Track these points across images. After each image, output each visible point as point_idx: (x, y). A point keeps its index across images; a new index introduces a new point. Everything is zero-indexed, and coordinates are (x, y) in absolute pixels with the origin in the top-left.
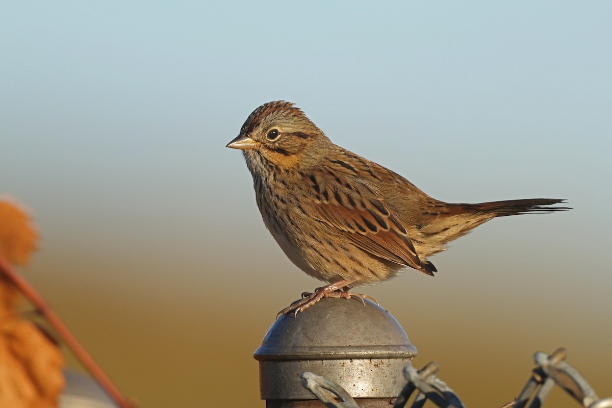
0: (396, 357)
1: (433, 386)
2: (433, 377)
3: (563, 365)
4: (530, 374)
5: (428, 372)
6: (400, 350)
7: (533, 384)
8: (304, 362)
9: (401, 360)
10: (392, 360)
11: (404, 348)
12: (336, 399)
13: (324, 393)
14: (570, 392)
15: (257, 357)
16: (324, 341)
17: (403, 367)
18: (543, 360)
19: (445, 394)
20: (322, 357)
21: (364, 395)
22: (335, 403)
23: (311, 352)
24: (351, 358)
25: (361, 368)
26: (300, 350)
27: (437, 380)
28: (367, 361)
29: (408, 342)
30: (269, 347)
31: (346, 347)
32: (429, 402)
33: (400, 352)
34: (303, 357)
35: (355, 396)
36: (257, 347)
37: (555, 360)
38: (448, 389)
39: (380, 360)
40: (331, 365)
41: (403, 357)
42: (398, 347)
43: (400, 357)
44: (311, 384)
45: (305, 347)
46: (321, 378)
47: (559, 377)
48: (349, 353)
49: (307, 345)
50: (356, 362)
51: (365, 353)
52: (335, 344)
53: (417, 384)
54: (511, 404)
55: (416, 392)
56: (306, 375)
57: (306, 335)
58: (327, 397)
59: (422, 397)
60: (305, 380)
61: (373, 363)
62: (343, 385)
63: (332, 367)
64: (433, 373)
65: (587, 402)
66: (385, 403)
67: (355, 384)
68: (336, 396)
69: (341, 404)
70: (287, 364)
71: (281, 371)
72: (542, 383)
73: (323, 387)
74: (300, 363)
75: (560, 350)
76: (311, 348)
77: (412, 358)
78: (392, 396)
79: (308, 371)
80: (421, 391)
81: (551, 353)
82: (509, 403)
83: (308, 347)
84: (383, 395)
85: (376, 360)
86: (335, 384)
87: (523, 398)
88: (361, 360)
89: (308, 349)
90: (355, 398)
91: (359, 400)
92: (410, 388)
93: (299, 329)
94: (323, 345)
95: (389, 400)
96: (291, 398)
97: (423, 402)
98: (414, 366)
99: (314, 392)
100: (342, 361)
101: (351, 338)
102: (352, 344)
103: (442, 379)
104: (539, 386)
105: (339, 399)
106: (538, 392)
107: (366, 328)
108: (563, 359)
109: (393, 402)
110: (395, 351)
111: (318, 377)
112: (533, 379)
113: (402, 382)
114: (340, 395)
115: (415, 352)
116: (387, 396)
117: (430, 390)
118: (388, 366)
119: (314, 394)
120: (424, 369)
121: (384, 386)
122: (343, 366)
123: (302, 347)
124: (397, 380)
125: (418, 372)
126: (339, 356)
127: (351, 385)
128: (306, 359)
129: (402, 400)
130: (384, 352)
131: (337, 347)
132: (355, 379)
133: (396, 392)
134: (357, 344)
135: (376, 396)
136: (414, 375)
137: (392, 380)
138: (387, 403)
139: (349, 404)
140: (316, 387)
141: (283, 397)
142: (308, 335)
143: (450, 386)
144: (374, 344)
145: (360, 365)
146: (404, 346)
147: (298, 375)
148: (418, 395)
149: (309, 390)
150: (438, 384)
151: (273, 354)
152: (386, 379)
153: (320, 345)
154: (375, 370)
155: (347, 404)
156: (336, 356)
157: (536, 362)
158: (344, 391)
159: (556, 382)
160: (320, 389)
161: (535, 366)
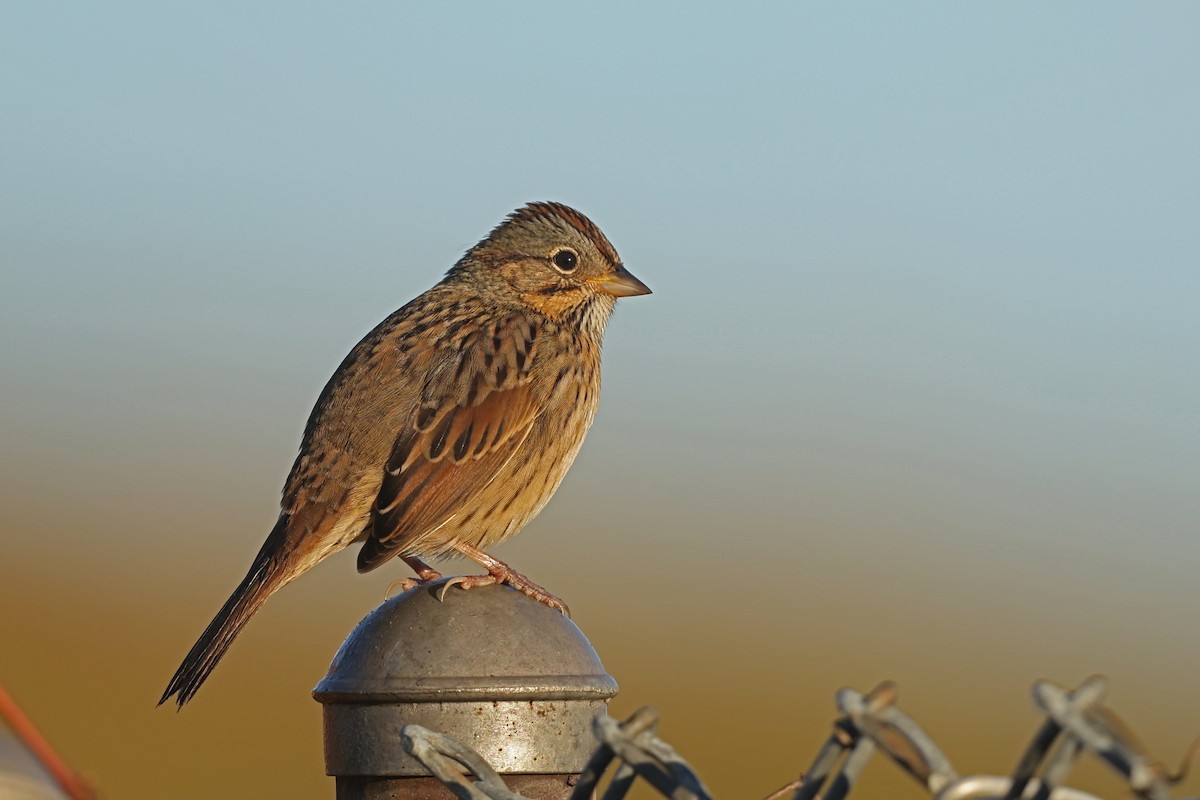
0: (579, 698)
1: (647, 753)
2: (648, 734)
3: (891, 714)
4: (828, 731)
5: (637, 725)
6: (586, 684)
7: (835, 749)
8: (406, 707)
9: (588, 703)
10: (570, 704)
11: (594, 680)
12: (466, 775)
13: (444, 765)
14: (904, 764)
15: (318, 696)
16: (444, 667)
17: (591, 717)
18: (854, 704)
19: (670, 766)
20: (440, 696)
21: (519, 768)
22: (464, 782)
23: (420, 687)
24: (495, 699)
25: (513, 718)
26: (397, 684)
27: (656, 741)
28: (524, 704)
29: (601, 670)
30: (341, 678)
31: (485, 678)
32: (640, 783)
33: (587, 688)
34: (404, 696)
35: (503, 770)
36: (319, 680)
37: (876, 705)
38: (675, 758)
39: (549, 703)
40: (457, 711)
41: (592, 699)
42: (583, 678)
43: (586, 698)
44: (421, 747)
45: (409, 679)
46: (437, 735)
47: (884, 735)
48: (491, 690)
49: (412, 675)
50: (504, 706)
51: (522, 689)
52: (464, 672)
53: (617, 749)
54: (793, 787)
55: (616, 762)
56: (410, 731)
57: (410, 656)
58: (450, 771)
59: (627, 771)
60: (409, 739)
61: (536, 708)
62: (479, 750)
63: (459, 716)
64: (648, 727)
65: (936, 782)
66: (558, 784)
67: (502, 746)
68: (465, 770)
69: (477, 786)
70: (375, 710)
71: (363, 722)
72: (852, 746)
73: (443, 754)
74: (399, 709)
75: (886, 686)
76: (420, 680)
77: (608, 700)
78: (570, 771)
79: (414, 723)
80: (625, 761)
81: (868, 691)
82: (791, 784)
83: (414, 678)
84: (554, 769)
85: (541, 704)
86: (464, 748)
87: (817, 775)
88: (514, 703)
89: (414, 682)
90: (501, 774)
91: (509, 777)
92: (604, 756)
93: (398, 644)
94: (443, 675)
95: (566, 777)
96: (383, 772)
97: (629, 781)
98: (612, 714)
99: (425, 762)
100: (477, 705)
101: (495, 662)
102: (496, 674)
103: (664, 739)
104: (846, 753)
105: (472, 776)
106: (845, 765)
107: (522, 644)
108: (892, 703)
109: (573, 781)
110: (577, 686)
111: (432, 734)
112: (835, 740)
113: (590, 744)
114: (474, 768)
115: (614, 688)
116: (561, 770)
117: (642, 759)
118: (564, 714)
119: (425, 766)
120: (631, 720)
121: (556, 751)
122: (480, 713)
123: (404, 678)
124: (581, 740)
125: (621, 726)
126: (473, 695)
127: (494, 749)
128: (411, 701)
129: (590, 777)
130: (557, 688)
131: (468, 678)
132: (502, 738)
133: (578, 763)
134: (507, 673)
135: (541, 770)
136: (612, 731)
137: (571, 741)
138: (562, 784)
139: (491, 786)
140: (429, 754)
141: (368, 772)
142: (414, 657)
143: (679, 752)
144: (536, 672)
145: (514, 712)
146: (593, 676)
147: (396, 730)
148: (620, 769)
149: (417, 758)
150: (657, 748)
151: (350, 691)
152: (559, 738)
153: (436, 675)
154: (539, 721)
155: (487, 784)
156: (466, 696)
157: (841, 707)
158: (482, 761)
159: (879, 744)
160: (437, 757)
161: (837, 716)
